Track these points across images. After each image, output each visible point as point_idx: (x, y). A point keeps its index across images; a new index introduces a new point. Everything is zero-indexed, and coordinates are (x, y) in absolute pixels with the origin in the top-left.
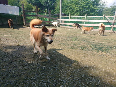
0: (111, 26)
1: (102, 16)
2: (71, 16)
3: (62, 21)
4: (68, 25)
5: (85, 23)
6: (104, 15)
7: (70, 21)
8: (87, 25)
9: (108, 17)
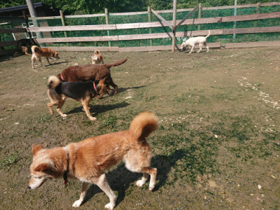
0: (169, 35)
1: (144, 13)
2: (67, 17)
3: (41, 33)
4: (65, 43)
5: (110, 35)
6: (149, 8)
7: (68, 32)
8: (115, 38)
9: (158, 12)
